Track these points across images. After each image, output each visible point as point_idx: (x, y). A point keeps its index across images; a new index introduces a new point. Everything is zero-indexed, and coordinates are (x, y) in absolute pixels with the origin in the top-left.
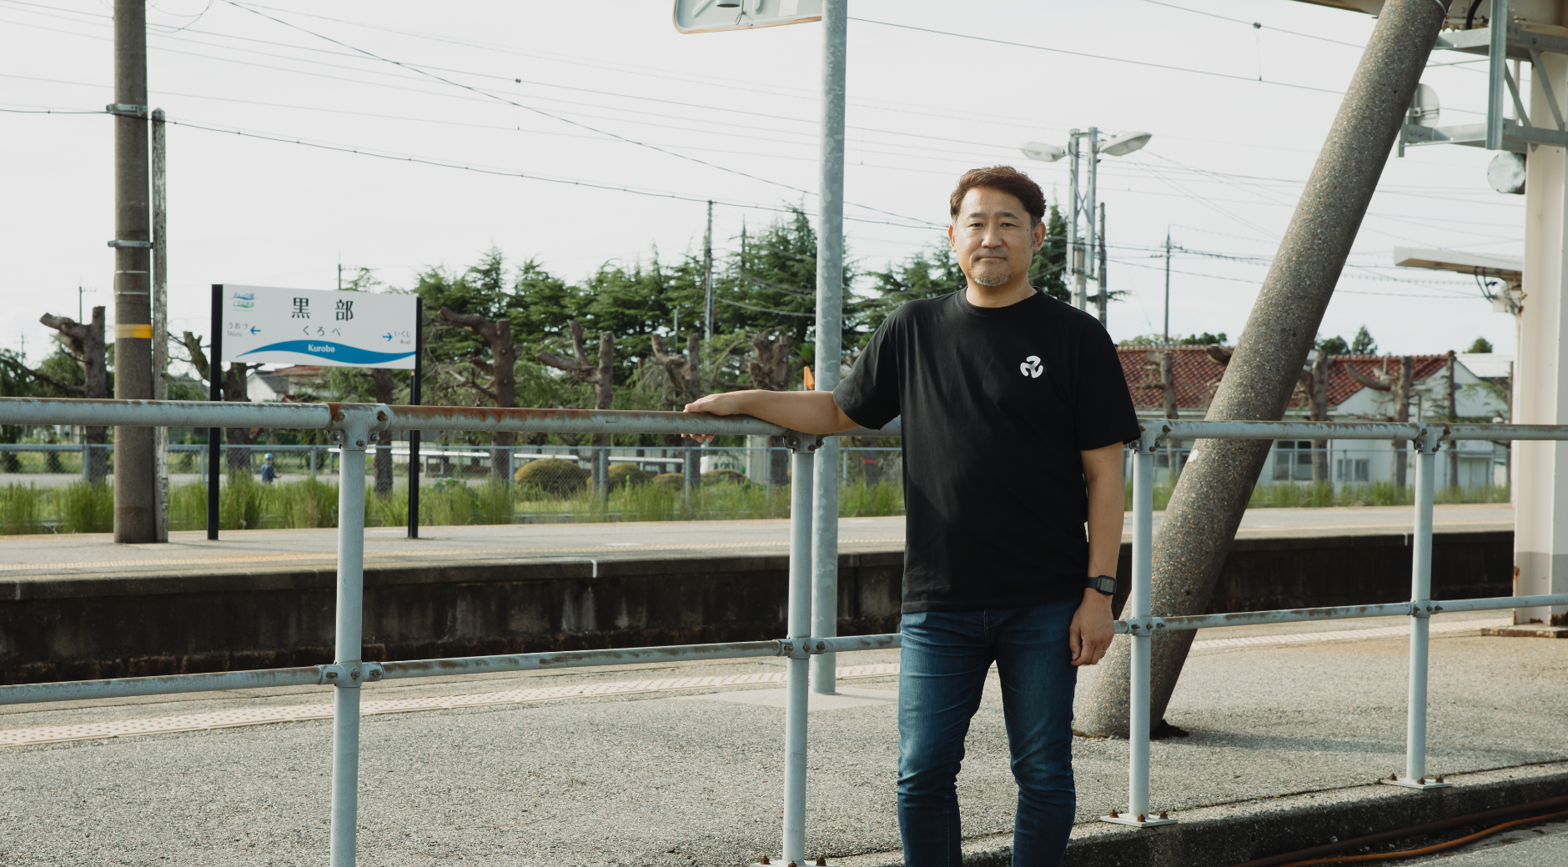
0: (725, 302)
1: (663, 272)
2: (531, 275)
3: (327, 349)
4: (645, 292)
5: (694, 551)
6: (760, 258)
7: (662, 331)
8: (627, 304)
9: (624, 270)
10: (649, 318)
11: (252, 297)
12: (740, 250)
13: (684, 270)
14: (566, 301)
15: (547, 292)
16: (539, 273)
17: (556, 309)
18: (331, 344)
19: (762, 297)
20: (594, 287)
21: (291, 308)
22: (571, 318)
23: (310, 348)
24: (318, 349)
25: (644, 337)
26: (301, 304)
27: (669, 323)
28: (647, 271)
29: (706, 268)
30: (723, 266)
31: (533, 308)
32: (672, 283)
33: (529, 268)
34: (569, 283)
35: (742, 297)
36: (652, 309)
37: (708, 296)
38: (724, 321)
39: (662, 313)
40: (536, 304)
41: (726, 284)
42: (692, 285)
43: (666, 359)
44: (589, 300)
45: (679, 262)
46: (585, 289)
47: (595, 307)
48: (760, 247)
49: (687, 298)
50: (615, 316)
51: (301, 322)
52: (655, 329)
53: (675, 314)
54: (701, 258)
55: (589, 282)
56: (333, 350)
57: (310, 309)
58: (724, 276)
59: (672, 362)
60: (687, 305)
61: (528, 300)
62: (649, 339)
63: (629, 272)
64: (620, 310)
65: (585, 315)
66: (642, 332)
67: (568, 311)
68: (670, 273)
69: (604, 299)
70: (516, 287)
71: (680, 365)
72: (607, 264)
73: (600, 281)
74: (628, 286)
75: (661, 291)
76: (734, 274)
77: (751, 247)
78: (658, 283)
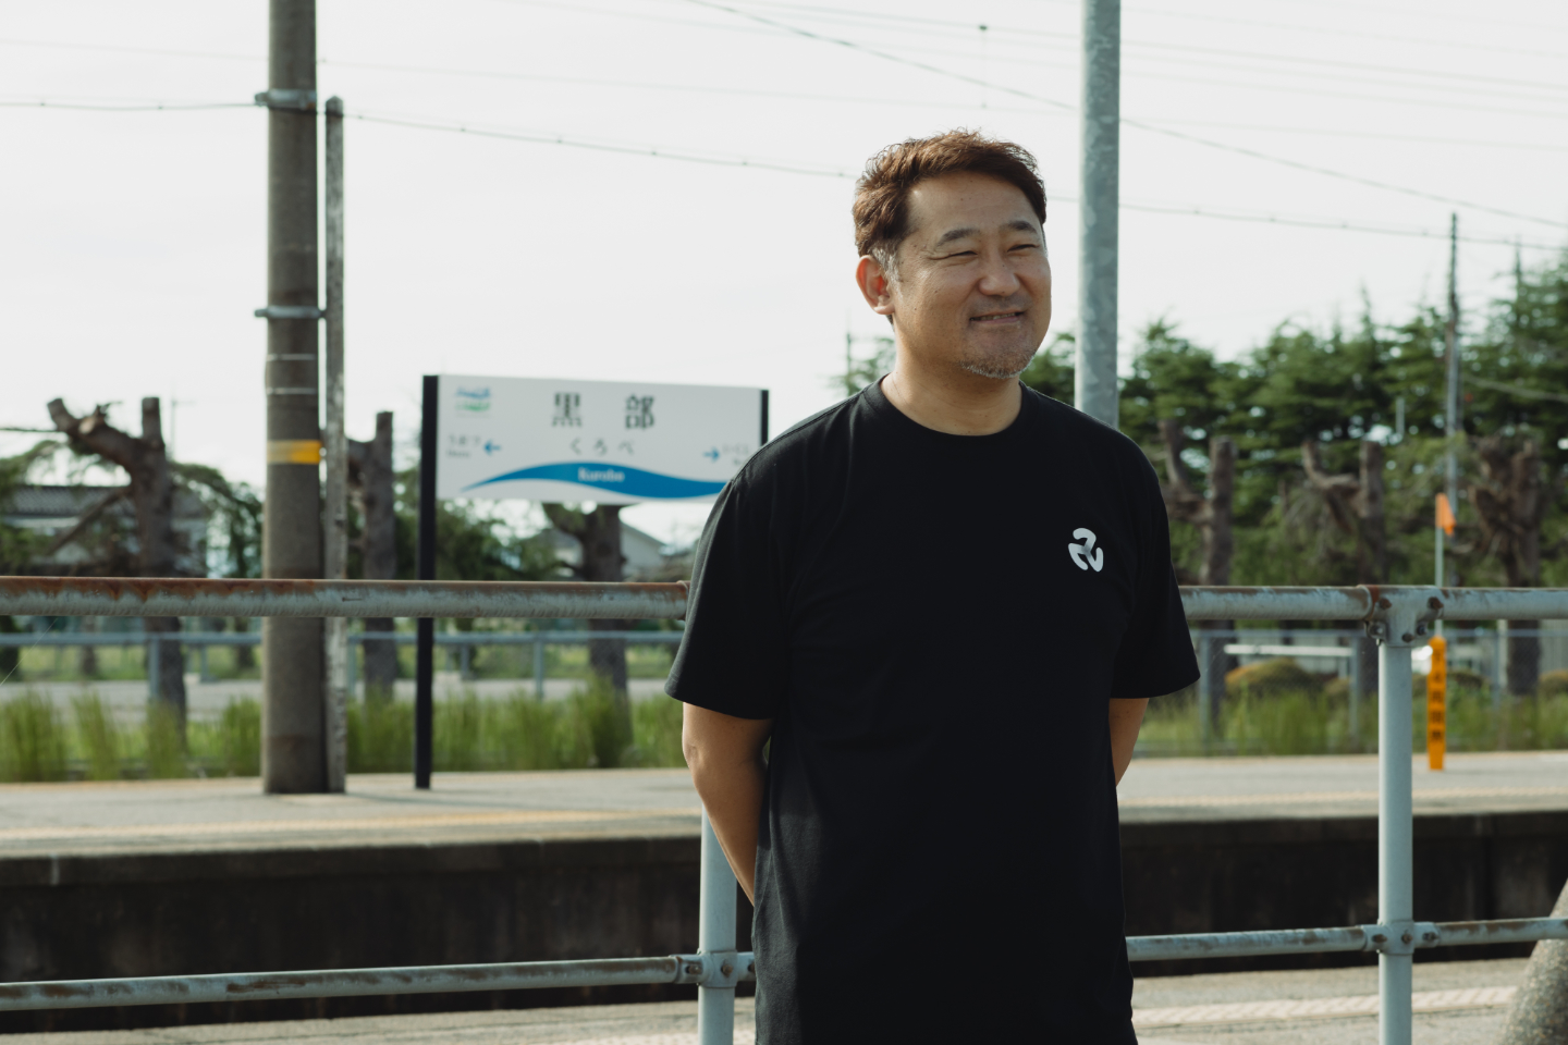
0: (1483, 383)
1: (1381, 335)
2: (1160, 345)
3: (611, 476)
4: (1346, 369)
5: (1198, 809)
6: (1543, 307)
7: (1379, 433)
8: (1318, 389)
9: (1315, 333)
10: (1358, 412)
11: (486, 394)
12: (1512, 295)
13: (1415, 330)
14: (1218, 387)
15: (1185, 372)
16: (1172, 341)
17: (1200, 401)
18: (617, 468)
19: (1545, 373)
20: (1264, 363)
21: (551, 410)
22: (1225, 413)
23: (583, 474)
24: (596, 476)
25: (1347, 445)
26: (567, 403)
27: (1389, 420)
28: (1352, 332)
29: (1450, 326)
30: (1481, 322)
31: (1161, 400)
32: (1396, 353)
33: (1156, 332)
34: (1223, 355)
35: (1515, 373)
36: (1360, 396)
37: (1452, 373)
38: (1482, 415)
39: (1378, 405)
40: (1165, 391)
41: (1490, 352)
42: (1428, 355)
43: (1327, 482)
44: (1255, 384)
45: (1405, 317)
46: (1248, 366)
47: (1265, 396)
48: (1544, 290)
49: (1420, 377)
50: (1298, 410)
51: (568, 433)
52: (1366, 428)
53: (1400, 406)
54: (1443, 309)
55: (1256, 354)
56: (619, 477)
57: (584, 410)
58: (1481, 341)
59: (1337, 488)
60: (1420, 389)
61: (1153, 385)
62: (1356, 448)
63: (1323, 334)
64: (1306, 399)
65: (1248, 408)
66: (1345, 436)
67: (1219, 403)
68: (1391, 336)
69: (1280, 381)
70: (1135, 365)
71: (1349, 492)
72: (1286, 323)
73: (1275, 351)
74: (1319, 359)
75: (1376, 366)
76: (1500, 335)
77: (1530, 289)
78: (1370, 354)
